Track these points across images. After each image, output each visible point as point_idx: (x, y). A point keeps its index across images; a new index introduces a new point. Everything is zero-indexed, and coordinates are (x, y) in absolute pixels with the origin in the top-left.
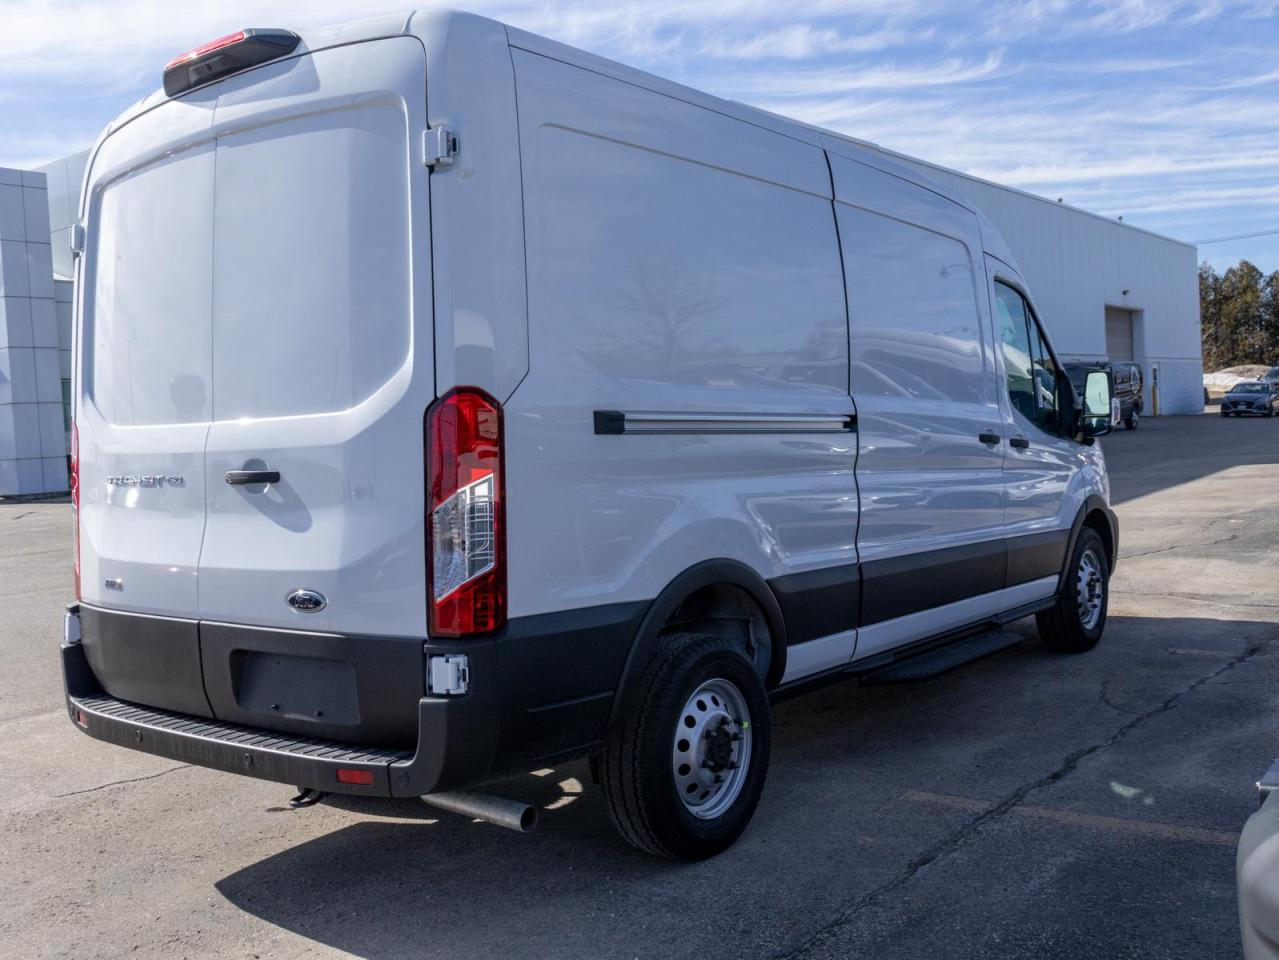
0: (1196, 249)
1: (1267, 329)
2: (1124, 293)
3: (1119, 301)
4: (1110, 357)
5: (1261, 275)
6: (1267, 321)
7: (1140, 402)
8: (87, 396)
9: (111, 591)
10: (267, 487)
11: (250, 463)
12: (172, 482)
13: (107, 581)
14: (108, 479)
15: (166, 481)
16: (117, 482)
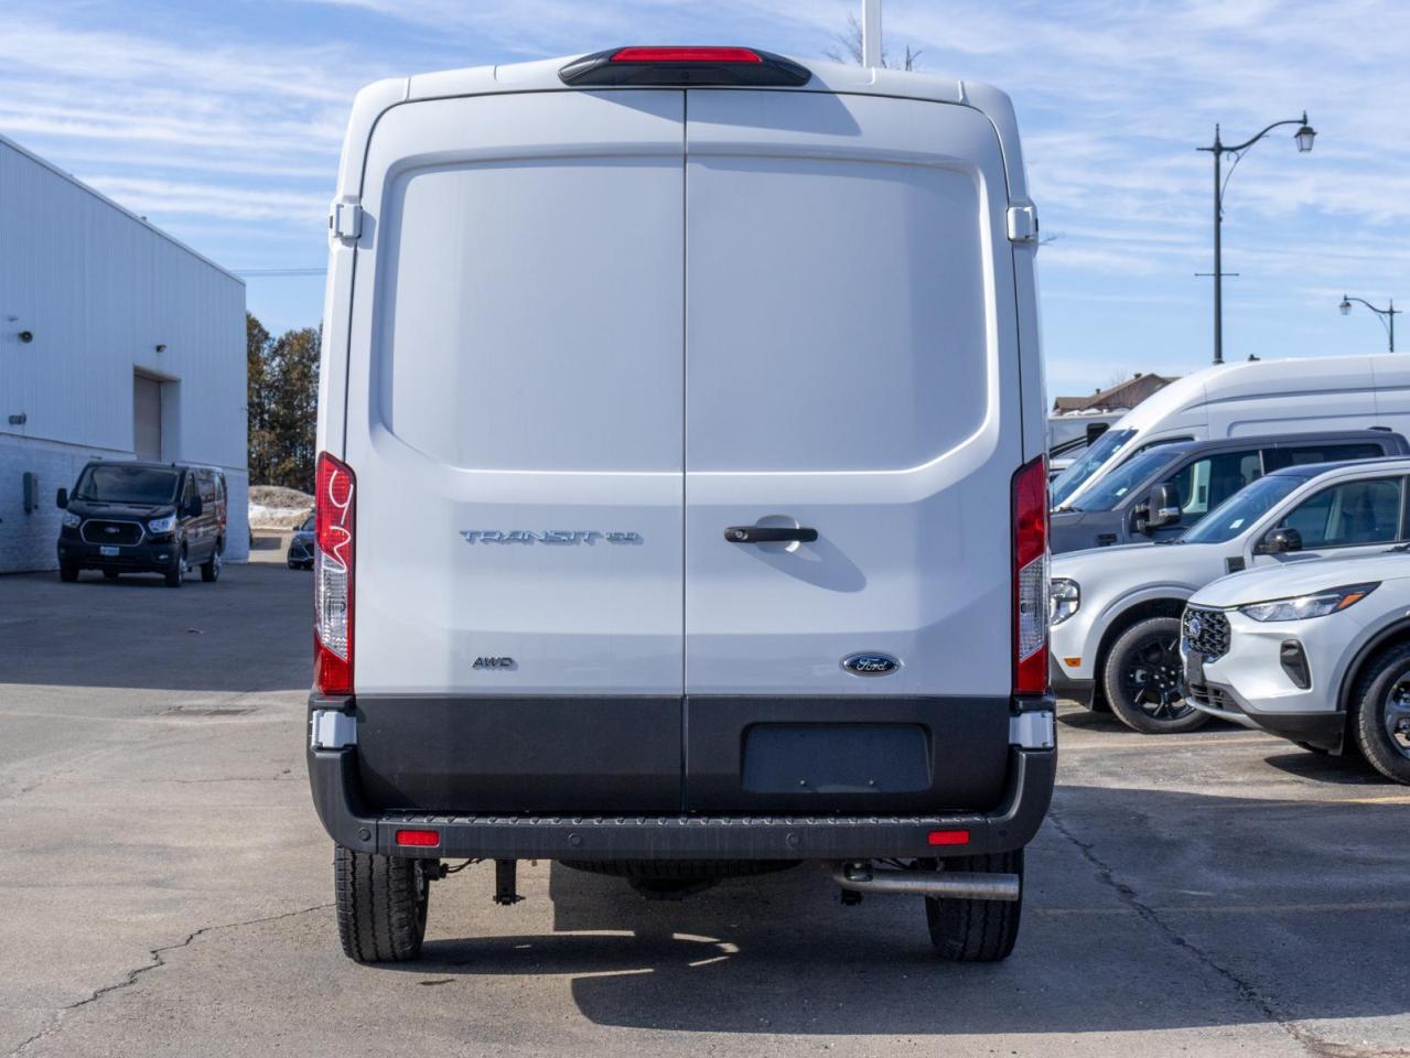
0: (244, 285)
1: (273, 428)
2: (159, 349)
3: (151, 363)
4: (138, 456)
5: (266, 336)
6: (272, 414)
7: (223, 536)
8: (381, 429)
9: (484, 671)
10: (794, 546)
11: (762, 520)
12: (615, 538)
13: (479, 659)
14: (464, 533)
15: (601, 537)
16: (488, 537)
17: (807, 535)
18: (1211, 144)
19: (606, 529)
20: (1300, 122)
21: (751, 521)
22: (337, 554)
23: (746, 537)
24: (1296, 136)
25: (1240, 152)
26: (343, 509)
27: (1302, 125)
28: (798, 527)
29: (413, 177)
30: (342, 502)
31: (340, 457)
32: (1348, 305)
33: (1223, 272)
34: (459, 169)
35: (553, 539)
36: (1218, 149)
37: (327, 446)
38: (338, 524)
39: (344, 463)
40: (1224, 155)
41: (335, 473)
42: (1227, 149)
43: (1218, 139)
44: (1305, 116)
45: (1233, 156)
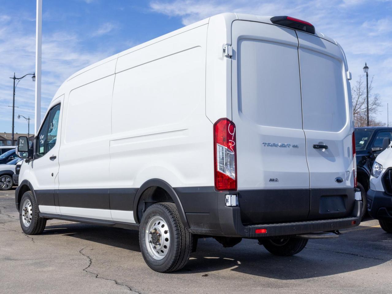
8: (240, 112)
9: (272, 183)
10: (324, 150)
11: (320, 143)
12: (294, 146)
13: (271, 179)
14: (263, 143)
15: (291, 146)
16: (269, 145)
17: (326, 147)
18: (13, 77)
19: (292, 144)
20: (33, 74)
21: (317, 143)
22: (232, 149)
23: (318, 147)
24: (32, 78)
25: (20, 79)
26: (232, 135)
27: (33, 75)
28: (324, 145)
29: (243, 41)
30: (232, 133)
31: (231, 120)
32: (20, 117)
33: (15, 106)
34: (254, 41)
35: (283, 146)
36: (15, 78)
37: (227, 116)
38: (231, 139)
39: (232, 121)
40: (16, 80)
41: (230, 124)
42: (16, 79)
43: (15, 76)
44: (34, 73)
45: (18, 80)
